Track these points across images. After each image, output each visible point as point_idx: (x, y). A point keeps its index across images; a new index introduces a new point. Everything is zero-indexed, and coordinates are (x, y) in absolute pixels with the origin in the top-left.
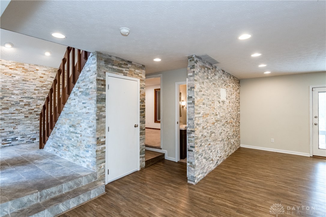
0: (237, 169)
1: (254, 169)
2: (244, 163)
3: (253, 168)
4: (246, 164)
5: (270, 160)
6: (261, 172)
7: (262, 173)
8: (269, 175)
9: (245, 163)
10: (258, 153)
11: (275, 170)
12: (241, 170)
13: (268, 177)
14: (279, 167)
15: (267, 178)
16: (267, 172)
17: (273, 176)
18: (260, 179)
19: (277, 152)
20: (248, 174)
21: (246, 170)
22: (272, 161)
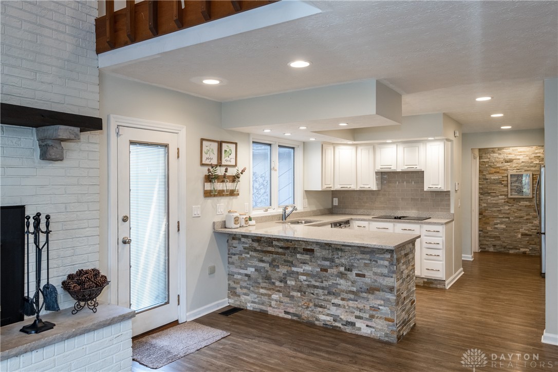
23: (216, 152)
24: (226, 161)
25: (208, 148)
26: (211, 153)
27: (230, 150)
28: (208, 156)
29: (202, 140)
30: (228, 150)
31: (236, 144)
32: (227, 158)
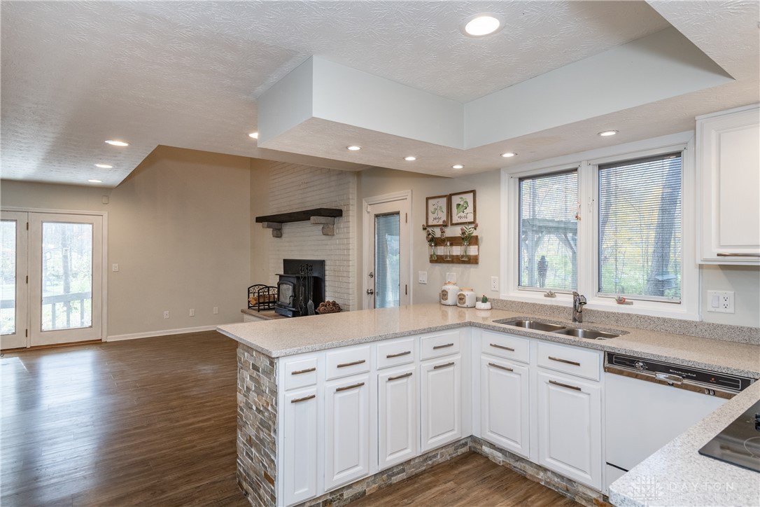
23: (445, 209)
24: (460, 217)
25: (436, 207)
26: (439, 211)
27: (466, 202)
28: (435, 216)
29: (427, 199)
30: (462, 203)
31: (474, 192)
32: (461, 214)
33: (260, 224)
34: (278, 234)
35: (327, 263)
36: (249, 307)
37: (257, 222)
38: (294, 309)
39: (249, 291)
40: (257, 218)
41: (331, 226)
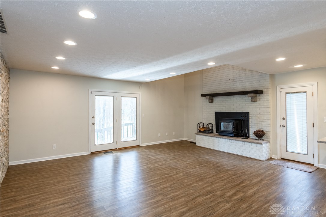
0: (29, 197)
1: (52, 187)
2: (32, 186)
3: (50, 186)
4: (36, 185)
5: (59, 170)
6: (62, 187)
7: (64, 187)
8: (72, 186)
9: (34, 185)
10: (40, 166)
11: (73, 178)
12: (38, 196)
13: (73, 188)
14: (74, 173)
15: (73, 190)
16: (68, 184)
17: (76, 185)
18: (68, 195)
19: (59, 159)
20: (50, 196)
21: (43, 192)
22: (62, 170)
33: (204, 98)
34: (211, 101)
35: (250, 113)
36: (198, 132)
37: (201, 96)
38: (234, 133)
39: (198, 125)
40: (201, 95)
41: (256, 98)
